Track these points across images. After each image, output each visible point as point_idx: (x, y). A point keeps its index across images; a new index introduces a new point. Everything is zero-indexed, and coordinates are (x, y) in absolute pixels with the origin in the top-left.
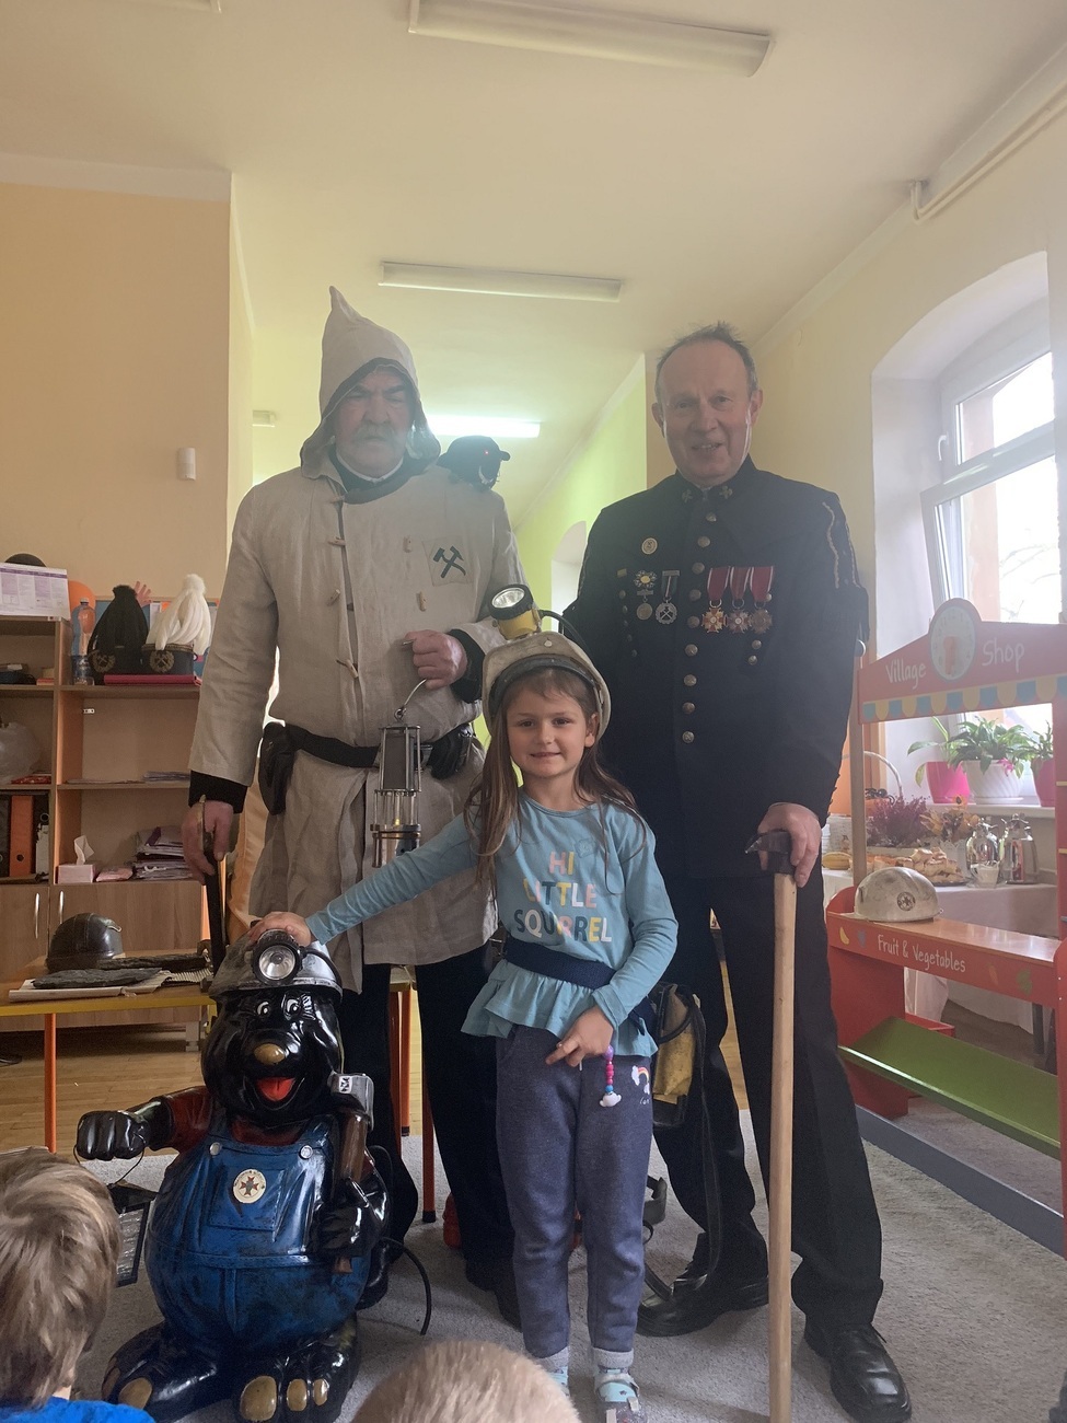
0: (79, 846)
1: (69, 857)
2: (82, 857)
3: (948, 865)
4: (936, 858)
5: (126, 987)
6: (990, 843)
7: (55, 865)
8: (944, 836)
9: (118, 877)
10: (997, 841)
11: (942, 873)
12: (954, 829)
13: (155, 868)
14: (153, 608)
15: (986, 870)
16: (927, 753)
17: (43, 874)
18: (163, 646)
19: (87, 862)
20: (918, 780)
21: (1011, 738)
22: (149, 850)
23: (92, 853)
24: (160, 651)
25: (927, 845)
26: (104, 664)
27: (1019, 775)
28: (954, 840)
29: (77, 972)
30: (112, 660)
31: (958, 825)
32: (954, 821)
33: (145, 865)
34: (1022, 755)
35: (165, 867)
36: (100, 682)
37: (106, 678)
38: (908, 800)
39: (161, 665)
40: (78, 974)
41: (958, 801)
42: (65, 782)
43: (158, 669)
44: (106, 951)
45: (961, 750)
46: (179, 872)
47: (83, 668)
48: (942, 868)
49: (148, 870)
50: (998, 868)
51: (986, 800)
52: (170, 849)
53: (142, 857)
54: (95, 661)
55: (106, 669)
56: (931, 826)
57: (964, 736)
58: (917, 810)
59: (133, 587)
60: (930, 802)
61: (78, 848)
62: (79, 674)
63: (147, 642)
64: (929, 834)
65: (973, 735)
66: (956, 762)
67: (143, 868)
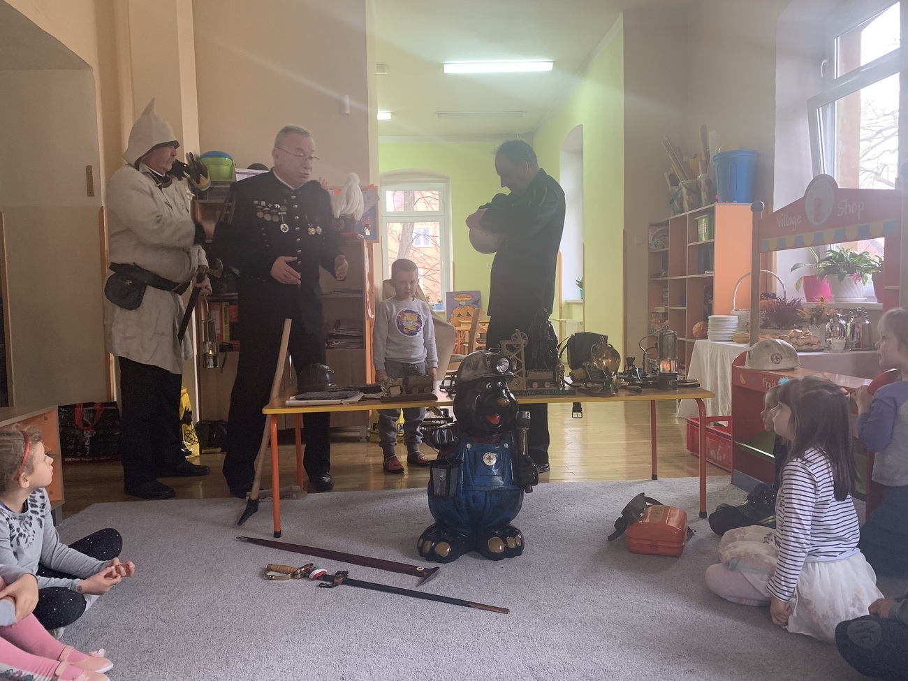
3: (812, 338)
4: (805, 335)
5: (343, 400)
6: (841, 325)
8: (811, 322)
10: (846, 324)
11: (808, 344)
12: (818, 317)
13: (339, 343)
15: (837, 342)
16: (804, 270)
18: (339, 215)
20: (797, 286)
21: (860, 260)
22: (335, 332)
25: (800, 328)
27: (864, 283)
28: (817, 324)
29: (316, 392)
31: (821, 314)
32: (818, 312)
33: (334, 341)
34: (867, 271)
35: (345, 341)
38: (789, 300)
41: (822, 300)
44: (327, 383)
45: (826, 268)
48: (808, 341)
49: (335, 343)
50: (845, 341)
51: (841, 300)
52: (346, 332)
53: (332, 336)
56: (804, 315)
57: (828, 259)
58: (795, 305)
59: (318, 180)
60: (804, 301)
64: (802, 321)
65: (835, 259)
66: (822, 276)
67: (332, 342)
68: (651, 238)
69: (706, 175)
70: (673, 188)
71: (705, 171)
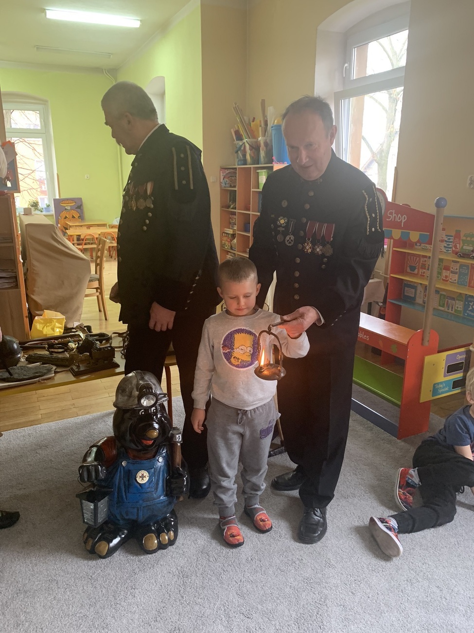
5: (41, 378)
46: (6, 284)
68: (222, 177)
69: (264, 138)
70: (238, 142)
71: (264, 135)
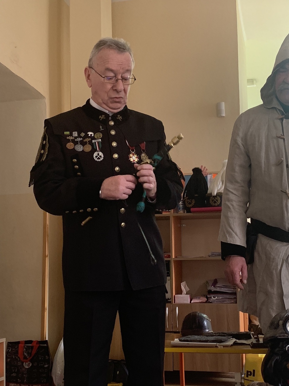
0: (184, 286)
1: (179, 291)
2: (184, 291)
5: (218, 344)
7: (174, 295)
9: (201, 301)
13: (216, 298)
14: (209, 177)
17: (168, 299)
18: (215, 194)
19: (187, 294)
22: (213, 289)
23: (189, 289)
24: (214, 197)
26: (190, 203)
29: (196, 336)
30: (194, 202)
33: (212, 296)
35: (221, 297)
36: (189, 211)
37: (192, 209)
39: (215, 202)
40: (197, 337)
42: (176, 257)
43: (214, 204)
44: (205, 329)
46: (227, 300)
47: (181, 206)
49: (213, 298)
52: (223, 289)
53: (210, 292)
54: (186, 202)
55: (190, 206)
59: (200, 168)
61: (183, 288)
62: (179, 209)
63: (208, 193)
67: (211, 297)
